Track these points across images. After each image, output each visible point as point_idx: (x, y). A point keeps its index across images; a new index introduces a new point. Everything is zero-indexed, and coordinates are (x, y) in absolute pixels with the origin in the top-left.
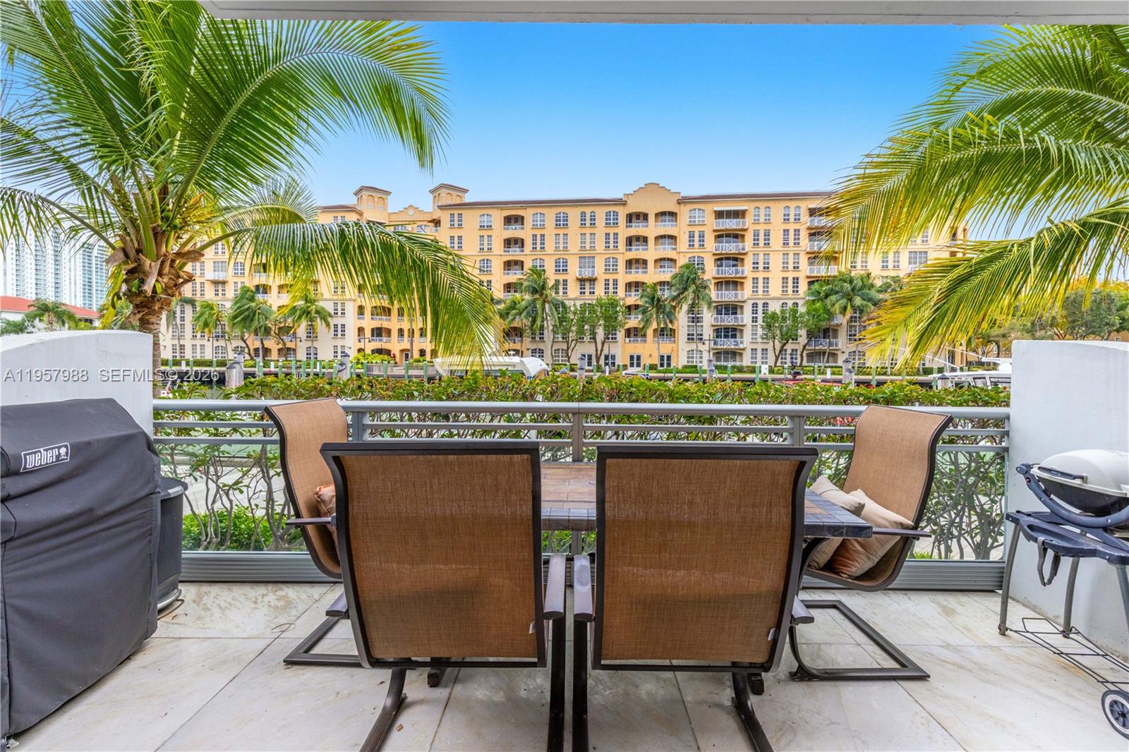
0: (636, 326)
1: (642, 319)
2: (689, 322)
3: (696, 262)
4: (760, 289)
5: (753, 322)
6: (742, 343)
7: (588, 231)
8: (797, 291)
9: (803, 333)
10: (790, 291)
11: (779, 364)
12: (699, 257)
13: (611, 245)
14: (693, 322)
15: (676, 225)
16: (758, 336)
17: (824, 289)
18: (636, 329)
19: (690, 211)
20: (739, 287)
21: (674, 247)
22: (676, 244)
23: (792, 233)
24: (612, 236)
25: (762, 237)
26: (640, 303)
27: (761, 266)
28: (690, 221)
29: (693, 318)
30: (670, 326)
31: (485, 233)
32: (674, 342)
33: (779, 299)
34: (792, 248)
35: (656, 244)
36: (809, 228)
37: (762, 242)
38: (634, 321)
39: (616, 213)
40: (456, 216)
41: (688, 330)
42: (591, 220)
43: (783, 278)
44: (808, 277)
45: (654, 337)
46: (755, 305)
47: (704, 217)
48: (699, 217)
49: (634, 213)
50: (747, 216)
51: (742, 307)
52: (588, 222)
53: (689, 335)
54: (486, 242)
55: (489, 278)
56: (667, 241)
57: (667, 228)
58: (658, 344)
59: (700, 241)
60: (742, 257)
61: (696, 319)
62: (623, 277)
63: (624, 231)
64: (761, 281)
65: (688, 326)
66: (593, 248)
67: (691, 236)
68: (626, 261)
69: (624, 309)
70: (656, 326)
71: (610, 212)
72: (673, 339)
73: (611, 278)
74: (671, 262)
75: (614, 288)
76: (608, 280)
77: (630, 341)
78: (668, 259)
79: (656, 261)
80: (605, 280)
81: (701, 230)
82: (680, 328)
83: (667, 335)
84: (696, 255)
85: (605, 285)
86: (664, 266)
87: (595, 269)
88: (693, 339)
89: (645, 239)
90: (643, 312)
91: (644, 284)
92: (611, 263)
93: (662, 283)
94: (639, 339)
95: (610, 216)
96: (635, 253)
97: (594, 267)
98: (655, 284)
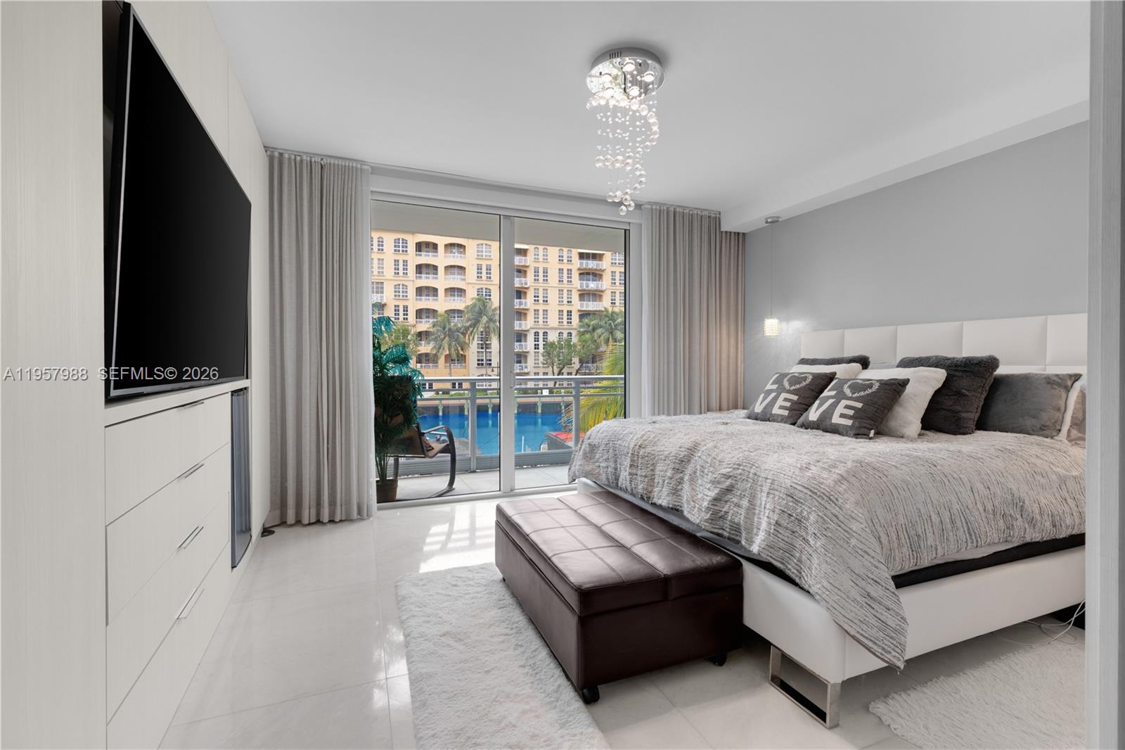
0: (429, 352)
1: (435, 347)
2: (478, 348)
3: (484, 294)
4: (541, 320)
5: (535, 349)
6: (526, 367)
7: (376, 256)
8: (571, 323)
9: (576, 360)
10: (565, 323)
11: (557, 386)
12: (486, 289)
13: (401, 271)
14: (482, 348)
15: (465, 258)
16: (540, 362)
17: (592, 323)
18: (427, 355)
19: (478, 245)
20: (523, 318)
21: (463, 277)
22: (465, 275)
23: (565, 272)
24: (401, 263)
25: (541, 274)
26: (431, 330)
27: (541, 299)
28: (478, 255)
29: (482, 344)
30: (461, 352)
32: (465, 367)
33: (556, 329)
34: (565, 285)
35: (445, 274)
36: (579, 269)
37: (541, 278)
38: (425, 348)
39: (405, 241)
41: (478, 356)
42: (379, 245)
43: (559, 311)
44: (579, 311)
45: (446, 362)
46: (536, 334)
47: (490, 252)
48: (486, 252)
49: (424, 242)
50: (528, 254)
51: (526, 335)
52: (376, 247)
53: (478, 360)
56: (456, 271)
57: (455, 259)
58: (450, 368)
59: (487, 273)
60: (525, 290)
61: (485, 345)
62: (414, 304)
63: (414, 259)
64: (541, 313)
65: (478, 352)
66: (381, 273)
67: (479, 268)
68: (417, 288)
69: (415, 336)
70: (448, 353)
71: (399, 239)
72: (464, 364)
73: (401, 304)
74: (461, 292)
75: (404, 315)
76: (398, 306)
77: (421, 366)
78: (458, 289)
79: (446, 290)
80: (395, 306)
81: (488, 263)
82: (471, 354)
83: (458, 360)
84: (484, 287)
85: (395, 310)
86: (454, 296)
87: (384, 295)
88: (482, 364)
89: (435, 268)
90: (435, 340)
91: (435, 311)
92: (401, 290)
93: (453, 311)
94: (431, 365)
95: (399, 243)
96: (426, 281)
97: (382, 292)
98: (446, 311)
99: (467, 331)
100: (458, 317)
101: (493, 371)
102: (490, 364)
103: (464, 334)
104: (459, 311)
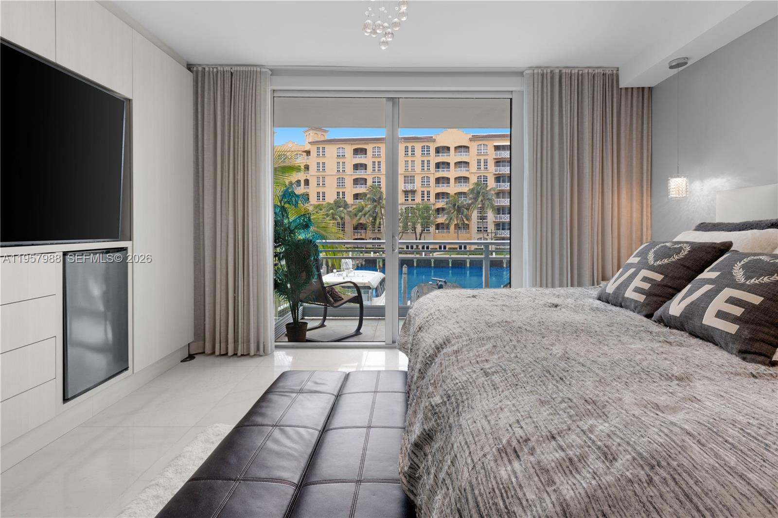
0: (443, 222)
1: (447, 219)
2: (478, 219)
3: (482, 180)
7: (410, 159)
12: (484, 176)
13: (426, 168)
14: (481, 219)
15: (469, 155)
18: (443, 224)
19: (478, 145)
21: (467, 169)
22: (469, 168)
24: (426, 162)
26: (445, 207)
28: (478, 153)
29: (481, 217)
30: (466, 222)
31: (341, 161)
35: (455, 168)
38: (441, 219)
39: (428, 147)
40: (321, 149)
41: (478, 225)
42: (412, 151)
45: (455, 229)
47: (487, 150)
48: (484, 150)
49: (441, 147)
52: (410, 153)
54: (341, 166)
55: (344, 190)
56: (463, 165)
57: (462, 157)
58: (458, 234)
59: (484, 165)
61: (483, 218)
62: (434, 189)
63: (434, 159)
65: (478, 222)
66: (413, 170)
67: (479, 162)
68: (436, 179)
69: (434, 211)
70: (456, 223)
71: (424, 146)
72: (468, 231)
73: (426, 190)
74: (466, 179)
75: (427, 197)
76: (424, 191)
77: (439, 232)
78: (464, 177)
79: (456, 179)
80: (422, 191)
81: (485, 158)
82: (473, 223)
83: (464, 228)
84: (482, 175)
85: (422, 194)
86: (461, 182)
87: (415, 184)
88: (481, 231)
89: (448, 164)
90: (448, 213)
91: (448, 194)
92: (426, 180)
93: (460, 193)
94: (445, 231)
95: (424, 148)
96: (441, 173)
97: (414, 183)
98: (455, 194)
99: (469, 207)
100: (464, 197)
101: (488, 235)
102: (487, 231)
103: (468, 209)
104: (464, 193)
